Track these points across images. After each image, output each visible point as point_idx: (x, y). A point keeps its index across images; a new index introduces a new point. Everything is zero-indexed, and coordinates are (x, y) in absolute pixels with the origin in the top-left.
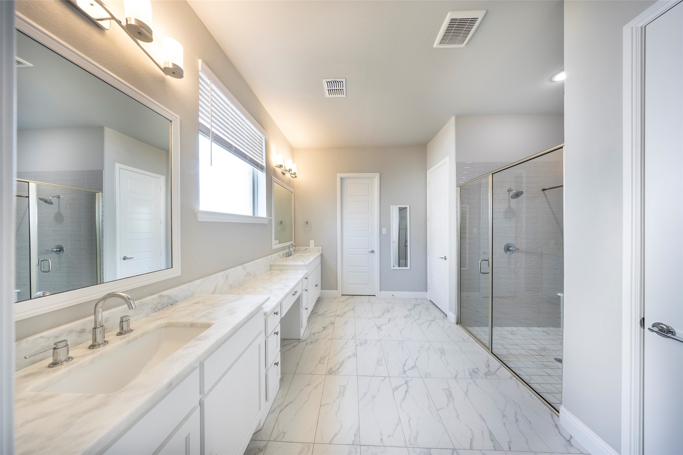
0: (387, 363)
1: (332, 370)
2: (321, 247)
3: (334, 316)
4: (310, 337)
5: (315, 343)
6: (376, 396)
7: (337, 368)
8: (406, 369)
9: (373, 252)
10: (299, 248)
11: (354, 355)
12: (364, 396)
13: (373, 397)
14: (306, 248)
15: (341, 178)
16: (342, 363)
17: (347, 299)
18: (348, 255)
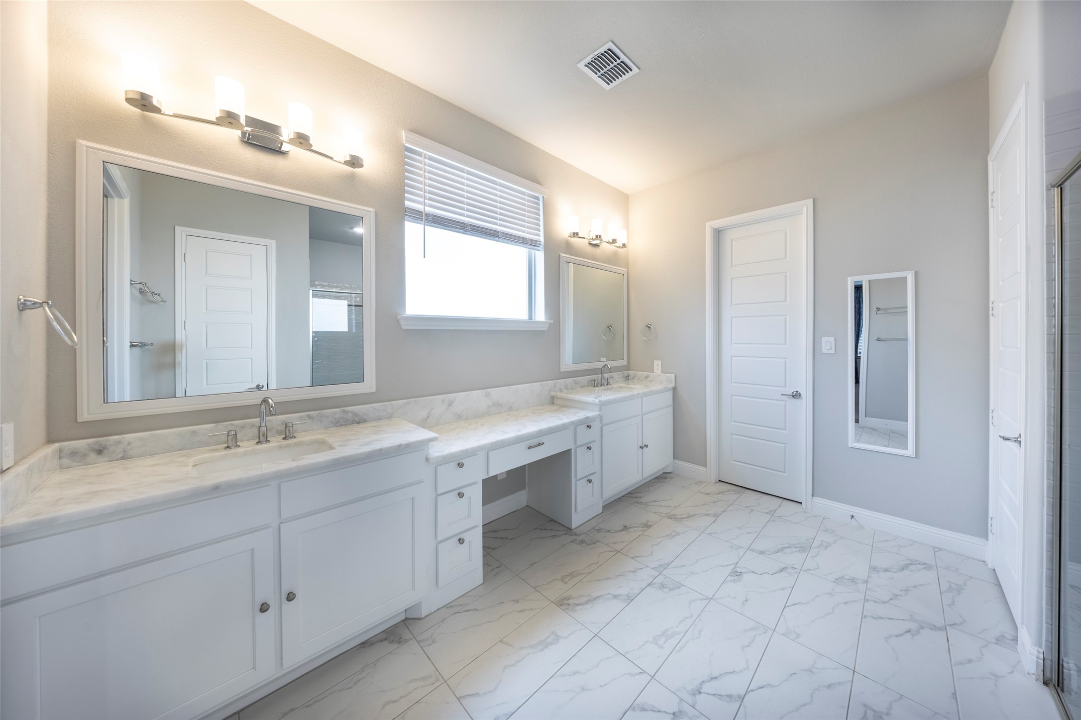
0: (677, 649)
1: (568, 600)
2: (673, 375)
3: (663, 515)
4: (587, 533)
5: (587, 545)
6: (589, 690)
7: (577, 602)
8: (706, 688)
9: (796, 395)
10: (636, 374)
11: (627, 598)
12: (571, 675)
13: (583, 689)
14: (646, 373)
15: (716, 229)
16: (594, 599)
17: (723, 492)
18: (734, 397)
